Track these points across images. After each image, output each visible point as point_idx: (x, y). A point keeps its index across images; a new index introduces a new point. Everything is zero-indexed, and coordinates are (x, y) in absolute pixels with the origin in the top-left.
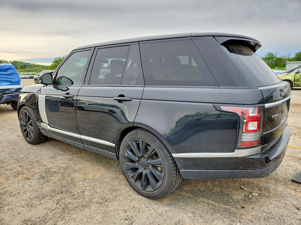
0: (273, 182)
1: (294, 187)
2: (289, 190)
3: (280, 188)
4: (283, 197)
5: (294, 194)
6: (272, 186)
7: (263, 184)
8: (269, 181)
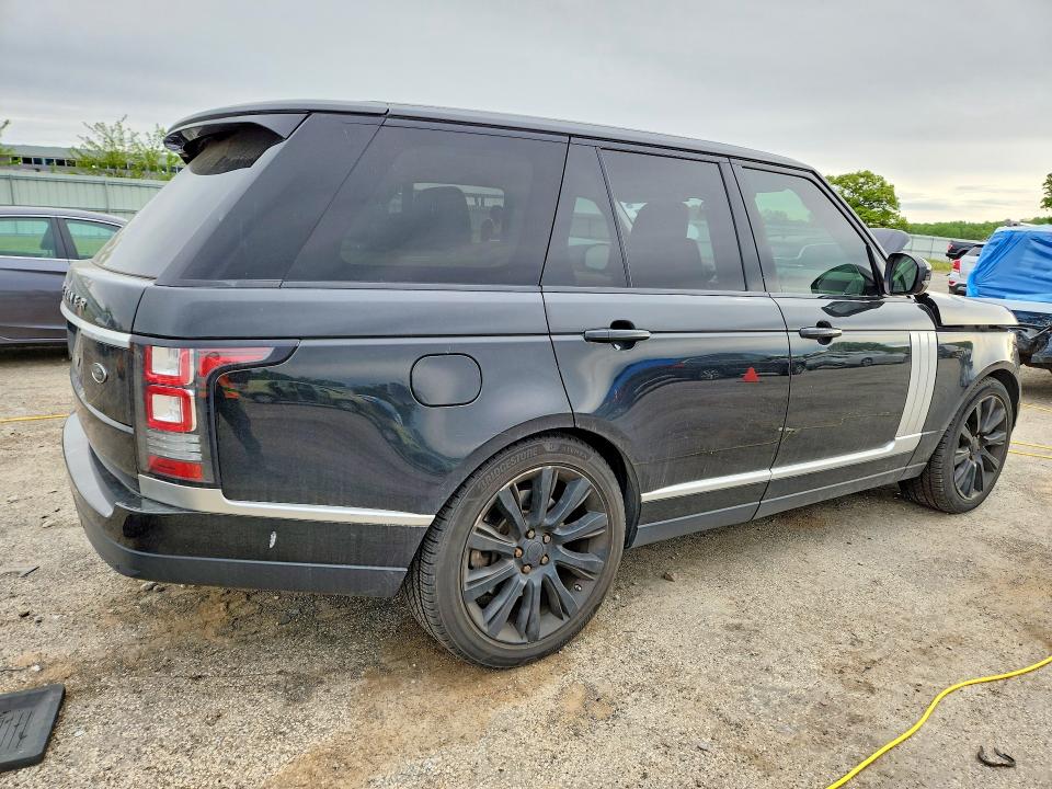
0: (131, 654)
1: (51, 674)
2: (66, 651)
3: (93, 645)
4: (74, 623)
5: (44, 650)
6: (123, 635)
7: (156, 627)
8: (145, 648)
